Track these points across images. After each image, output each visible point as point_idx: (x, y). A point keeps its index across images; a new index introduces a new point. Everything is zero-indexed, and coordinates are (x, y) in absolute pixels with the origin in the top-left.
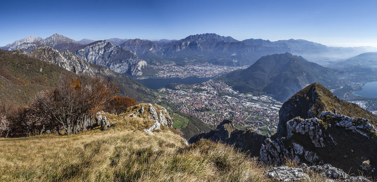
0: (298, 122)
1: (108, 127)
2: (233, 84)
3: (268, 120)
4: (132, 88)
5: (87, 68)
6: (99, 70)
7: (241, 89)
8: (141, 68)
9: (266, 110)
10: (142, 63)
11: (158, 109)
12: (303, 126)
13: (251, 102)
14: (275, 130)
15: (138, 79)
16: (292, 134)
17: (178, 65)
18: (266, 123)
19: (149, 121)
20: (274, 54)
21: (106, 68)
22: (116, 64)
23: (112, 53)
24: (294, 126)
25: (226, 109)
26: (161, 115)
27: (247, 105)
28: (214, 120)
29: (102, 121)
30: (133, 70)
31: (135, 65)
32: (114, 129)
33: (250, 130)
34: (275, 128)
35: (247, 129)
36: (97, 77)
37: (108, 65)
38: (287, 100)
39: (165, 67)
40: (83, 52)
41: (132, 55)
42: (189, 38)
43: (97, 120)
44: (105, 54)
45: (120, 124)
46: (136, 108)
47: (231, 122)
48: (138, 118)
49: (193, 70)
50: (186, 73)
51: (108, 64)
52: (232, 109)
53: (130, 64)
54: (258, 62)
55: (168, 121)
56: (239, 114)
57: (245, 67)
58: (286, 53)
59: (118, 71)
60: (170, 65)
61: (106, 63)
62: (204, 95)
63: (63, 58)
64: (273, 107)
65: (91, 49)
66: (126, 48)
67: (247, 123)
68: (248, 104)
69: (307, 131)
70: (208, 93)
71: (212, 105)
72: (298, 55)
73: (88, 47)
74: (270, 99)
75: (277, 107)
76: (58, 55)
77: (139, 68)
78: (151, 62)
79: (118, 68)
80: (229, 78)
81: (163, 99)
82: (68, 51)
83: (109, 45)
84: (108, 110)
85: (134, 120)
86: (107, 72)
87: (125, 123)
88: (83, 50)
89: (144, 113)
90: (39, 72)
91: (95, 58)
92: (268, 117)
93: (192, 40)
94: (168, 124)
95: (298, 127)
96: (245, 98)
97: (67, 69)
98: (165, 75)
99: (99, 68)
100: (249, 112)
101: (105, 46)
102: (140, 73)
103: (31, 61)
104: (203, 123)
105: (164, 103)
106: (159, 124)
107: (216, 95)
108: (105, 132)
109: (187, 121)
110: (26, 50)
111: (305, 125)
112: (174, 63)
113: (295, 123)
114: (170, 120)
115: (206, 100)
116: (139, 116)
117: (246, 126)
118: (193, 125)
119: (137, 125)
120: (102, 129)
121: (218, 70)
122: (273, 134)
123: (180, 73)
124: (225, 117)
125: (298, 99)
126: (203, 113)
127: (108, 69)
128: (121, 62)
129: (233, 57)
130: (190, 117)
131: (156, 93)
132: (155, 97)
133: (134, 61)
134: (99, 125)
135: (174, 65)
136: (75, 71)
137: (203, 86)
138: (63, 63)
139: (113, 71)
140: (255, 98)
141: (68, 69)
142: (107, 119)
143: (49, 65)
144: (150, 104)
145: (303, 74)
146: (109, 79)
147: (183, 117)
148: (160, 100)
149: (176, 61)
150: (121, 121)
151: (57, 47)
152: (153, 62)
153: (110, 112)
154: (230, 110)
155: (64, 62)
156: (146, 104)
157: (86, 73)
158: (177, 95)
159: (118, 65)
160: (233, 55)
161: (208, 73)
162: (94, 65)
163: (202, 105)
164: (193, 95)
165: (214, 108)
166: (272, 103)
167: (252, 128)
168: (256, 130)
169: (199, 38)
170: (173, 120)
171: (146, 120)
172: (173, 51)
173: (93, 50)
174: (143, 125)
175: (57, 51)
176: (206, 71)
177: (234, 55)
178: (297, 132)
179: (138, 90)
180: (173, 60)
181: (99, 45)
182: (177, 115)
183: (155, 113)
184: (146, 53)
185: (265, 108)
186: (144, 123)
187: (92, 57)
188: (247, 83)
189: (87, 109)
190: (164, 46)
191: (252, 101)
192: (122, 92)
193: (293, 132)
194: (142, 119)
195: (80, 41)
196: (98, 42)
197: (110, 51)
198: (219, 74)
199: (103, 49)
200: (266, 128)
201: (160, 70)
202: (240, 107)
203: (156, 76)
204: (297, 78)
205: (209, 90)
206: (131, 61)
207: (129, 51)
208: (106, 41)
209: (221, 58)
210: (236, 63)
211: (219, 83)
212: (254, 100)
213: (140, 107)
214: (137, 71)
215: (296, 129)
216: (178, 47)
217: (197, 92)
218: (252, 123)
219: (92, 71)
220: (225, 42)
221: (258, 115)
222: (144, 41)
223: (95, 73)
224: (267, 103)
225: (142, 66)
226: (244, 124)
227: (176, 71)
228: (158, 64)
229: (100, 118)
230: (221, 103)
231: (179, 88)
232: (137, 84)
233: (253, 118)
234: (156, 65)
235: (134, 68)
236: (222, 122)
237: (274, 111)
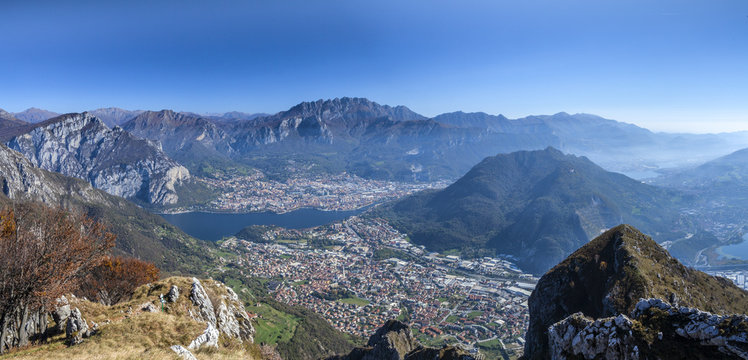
0: (578, 326)
1: (84, 336)
2: (410, 228)
3: (501, 322)
4: (150, 235)
5: (37, 183)
6: (68, 189)
7: (431, 241)
8: (176, 185)
9: (496, 295)
10: (177, 173)
11: (217, 293)
12: (592, 335)
13: (457, 274)
14: (519, 349)
15: (166, 212)
16: (562, 359)
17: (270, 178)
18: (497, 330)
19: (189, 325)
20: (516, 150)
21: (86, 184)
22: (111, 174)
23: (103, 146)
24: (567, 337)
25: (392, 294)
26: (223, 307)
27: (447, 282)
28: (361, 323)
29: (69, 320)
30: (155, 189)
31: (160, 176)
32: (99, 341)
33: (453, 349)
34: (520, 343)
35: (445, 347)
36: (62, 208)
37: (92, 177)
38: (549, 269)
39: (235, 182)
40: (29, 141)
41: (153, 151)
42: (298, 109)
43: (56, 318)
44: (84, 147)
45: (115, 329)
46: (158, 288)
47: (405, 327)
48: (162, 316)
49: (309, 190)
50: (289, 200)
51: (90, 173)
52: (408, 292)
53: (145, 175)
54: (474, 172)
55: (240, 323)
56: (425, 305)
57: (441, 185)
58: (547, 150)
59: (116, 191)
60: (248, 178)
61: (85, 170)
62: (335, 256)
64: (513, 289)
65: (48, 135)
66: (137, 134)
67: (447, 330)
68: (449, 280)
69: (600, 349)
70: (346, 251)
71: (356, 282)
72: (578, 153)
73: (42, 129)
74: (505, 268)
75: (525, 287)
77: (170, 186)
78: (200, 169)
79: (115, 183)
80: (401, 213)
81: (230, 265)
83: (93, 124)
84: (86, 290)
85: (150, 320)
86: (87, 194)
87: (128, 326)
88: (27, 136)
89: (178, 302)
91: (59, 158)
92: (501, 313)
93: (307, 115)
94: (242, 333)
95: (577, 340)
96: (441, 265)
98: (237, 205)
99: (69, 182)
100: (453, 301)
101: (84, 129)
102: (172, 199)
104: (331, 328)
105: (234, 275)
106: (214, 332)
107: (368, 255)
108: (76, 348)
109: (292, 323)
111: (595, 333)
112: (259, 174)
113: (571, 328)
114: (246, 322)
115: (340, 268)
116: (166, 310)
117: (444, 336)
118: (307, 335)
119: (158, 333)
120: (69, 342)
121: (372, 192)
123: (279, 199)
124: (390, 314)
125: (577, 268)
126: (333, 304)
127: (91, 187)
128: (123, 168)
129: (411, 159)
130: (301, 315)
131: (211, 251)
132: (209, 259)
133: (158, 166)
134: (62, 332)
135: (259, 179)
136: (6, 189)
137: (335, 232)
139: (103, 192)
140: (468, 264)
142: (83, 317)
144: (195, 279)
145: (590, 202)
146: (92, 212)
147: (281, 314)
148: (222, 270)
149: (264, 168)
150: (119, 322)
152: (205, 170)
153: (93, 299)
154: (403, 296)
156: (185, 279)
157: (34, 195)
158: (266, 257)
159: (116, 177)
160: (410, 153)
161: (347, 198)
162: (56, 174)
163: (332, 282)
164: (309, 257)
165: (363, 290)
166: (509, 277)
167: (461, 344)
168: (469, 347)
169: (323, 109)
170: (256, 322)
171: (183, 320)
172: (258, 143)
173: (53, 137)
174: (175, 333)
176: (343, 194)
177: (414, 152)
178: (575, 352)
179: (166, 241)
180: (257, 166)
181: (68, 125)
182: (266, 307)
183: (207, 303)
184: (189, 146)
185: (493, 290)
186: (178, 329)
187: (50, 154)
188: (447, 226)
189: (30, 289)
190: (235, 129)
191: (460, 271)
192: (125, 245)
193: (564, 353)
194: (171, 318)
195: (21, 115)
196: (66, 116)
197: (96, 140)
198: (376, 202)
199: (79, 136)
200: (495, 343)
201: (222, 190)
202: (428, 287)
203: (213, 205)
204: (577, 212)
205: (349, 244)
206: (149, 165)
207: (144, 142)
208: (87, 115)
209: (382, 159)
210: (417, 174)
211: (376, 224)
212: (463, 269)
213: (168, 285)
214: (163, 192)
215: (574, 344)
216: (271, 132)
217: (318, 248)
218: (460, 330)
219: (50, 190)
220: (390, 119)
221: (475, 309)
222: (183, 116)
223: (57, 195)
224: (497, 276)
225: (178, 180)
226: (438, 333)
227: (266, 194)
228: (217, 176)
229: (65, 311)
230: (379, 278)
231: (272, 238)
232: (163, 227)
233: (461, 316)
234: (213, 177)
235: (158, 185)
236: (381, 326)
237: (515, 300)
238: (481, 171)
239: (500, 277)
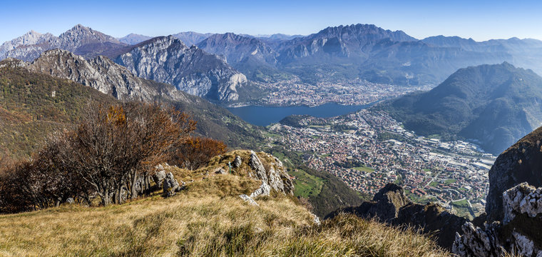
0: (525, 192)
1: (176, 190)
2: (404, 118)
3: (469, 188)
4: (220, 123)
6: (160, 92)
7: (420, 128)
8: (237, 87)
9: (466, 168)
10: (238, 78)
11: (268, 161)
12: (534, 200)
13: (438, 152)
14: (481, 208)
15: (230, 106)
16: (513, 216)
17: (304, 82)
18: (466, 193)
19: (250, 182)
20: (481, 64)
21: (172, 88)
22: (190, 80)
23: (184, 60)
24: (516, 200)
25: (391, 165)
26: (272, 171)
27: (430, 158)
28: (369, 185)
29: (165, 180)
30: (222, 90)
31: (226, 80)
32: (187, 194)
33: (434, 206)
34: (482, 203)
35: (428, 204)
36: (155, 103)
37: (176, 83)
38: (504, 150)
39: (280, 85)
40: (130, 58)
41: (221, 63)
42: (325, 32)
43: (156, 179)
44: (170, 61)
45: (198, 186)
46: (226, 157)
47: (400, 188)
48: (230, 177)
49: (332, 90)
50: (318, 97)
51: (175, 79)
52: (402, 164)
53: (215, 80)
54: (451, 79)
55: (284, 182)
56: (414, 173)
57: (428, 88)
58: (503, 65)
59: (194, 92)
60: (289, 82)
61: (171, 77)
62: (350, 137)
63: (93, 70)
64: (478, 164)
65: (144, 53)
66: (208, 50)
67: (430, 192)
68: (433, 156)
69: (540, 210)
70: (358, 134)
71: (365, 155)
72: (525, 67)
73: (139, 49)
74: (472, 149)
75: (488, 162)
76: (83, 65)
78: (254, 76)
79: (193, 86)
80: (398, 107)
81: (276, 143)
82: (101, 57)
83: (176, 44)
84: (176, 160)
85: (222, 179)
86: (174, 95)
87: (207, 183)
88: (129, 55)
89: (241, 167)
90: (50, 98)
91: (152, 69)
92: (469, 181)
93: (331, 36)
94: (285, 188)
95: (523, 202)
96: (426, 145)
97: (100, 90)
98: (281, 101)
99: (160, 87)
100: (434, 171)
101: (170, 48)
102: (235, 97)
103: (34, 79)
104: (347, 187)
105: (279, 150)
106: (268, 188)
107: (374, 137)
108: (171, 199)
109: (320, 183)
110: (25, 59)
111: (537, 198)
112: (296, 79)
113: (519, 194)
114: (289, 182)
115: (354, 146)
116: (233, 172)
117: (428, 196)
118: (330, 191)
119: (228, 188)
120: (166, 195)
121: (378, 93)
122: (477, 215)
123: (309, 96)
124: (389, 179)
125: (524, 150)
126: (349, 170)
127: (175, 90)
128: (199, 75)
129: (406, 69)
130: (326, 178)
131: (263, 133)
132: (261, 139)
133: (224, 73)
134: (161, 189)
135: (297, 83)
136: (115, 93)
137: (350, 120)
138: (93, 80)
139: (184, 93)
140: (445, 145)
141: (103, 90)
142: (175, 178)
143: (67, 84)
144: (252, 152)
145: (533, 103)
146: (178, 106)
147: (312, 177)
148: (270, 146)
149: (301, 75)
150: (200, 181)
151: (81, 51)
152: (258, 76)
153: (180, 166)
154: (399, 167)
155: (95, 77)
156: (245, 152)
157: (135, 96)
158: (302, 137)
160: (405, 65)
161: (359, 96)
163: (348, 155)
164: (332, 138)
165: (370, 161)
166: (476, 156)
167: (440, 202)
168: (446, 205)
169: (342, 33)
170: (294, 182)
171: (245, 179)
172: (295, 57)
173: (147, 55)
174: (240, 188)
175: (82, 59)
176: (356, 93)
177: (408, 64)
178: (522, 211)
179: (230, 126)
180: (295, 73)
181: (158, 45)
182: (301, 172)
183: (261, 168)
184: (246, 59)
185: (464, 165)
186: (242, 185)
187: (145, 67)
188: (431, 117)
189: (137, 161)
190: (279, 47)
191: (440, 150)
192: (201, 131)
193: (514, 212)
194: (237, 178)
196: (156, 39)
197: (178, 56)
198: (380, 100)
199: (166, 53)
200: (465, 203)
201: (270, 90)
202: (417, 161)
203: (263, 101)
204: (524, 110)
205: (360, 129)
206: (218, 73)
207: (213, 56)
208: (171, 38)
209: (384, 69)
210: (410, 80)
211: (380, 115)
212: (443, 149)
213: (234, 156)
214: (228, 92)
215: (521, 206)
216: (306, 48)
217: (338, 131)
218: (439, 193)
219: (146, 93)
220: (391, 40)
221: (451, 177)
222: (241, 37)
223: (151, 96)
224: (467, 155)
225: (239, 83)
226: (424, 194)
227: (301, 93)
228: (266, 80)
229: (162, 175)
230: (382, 153)
231: (306, 124)
232: (228, 116)
233: (440, 182)
234: (264, 81)
235: (224, 87)
236: (383, 187)
237: (479, 172)
238: (455, 78)
239: (469, 155)
